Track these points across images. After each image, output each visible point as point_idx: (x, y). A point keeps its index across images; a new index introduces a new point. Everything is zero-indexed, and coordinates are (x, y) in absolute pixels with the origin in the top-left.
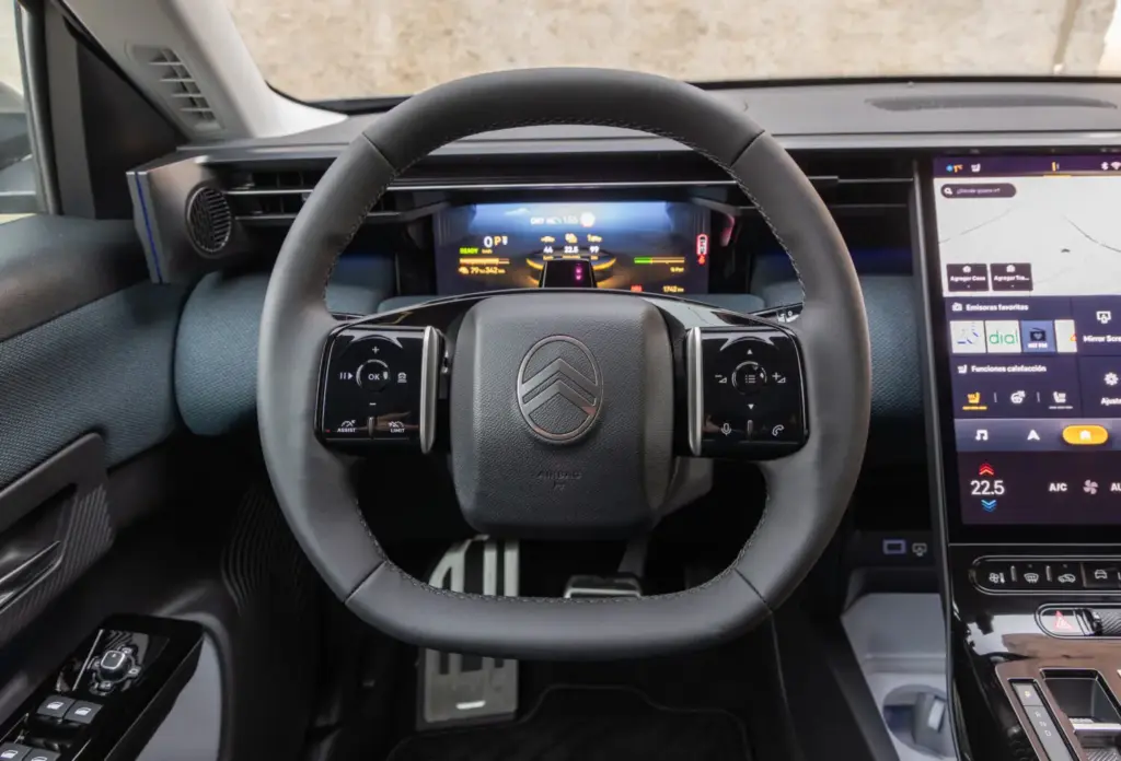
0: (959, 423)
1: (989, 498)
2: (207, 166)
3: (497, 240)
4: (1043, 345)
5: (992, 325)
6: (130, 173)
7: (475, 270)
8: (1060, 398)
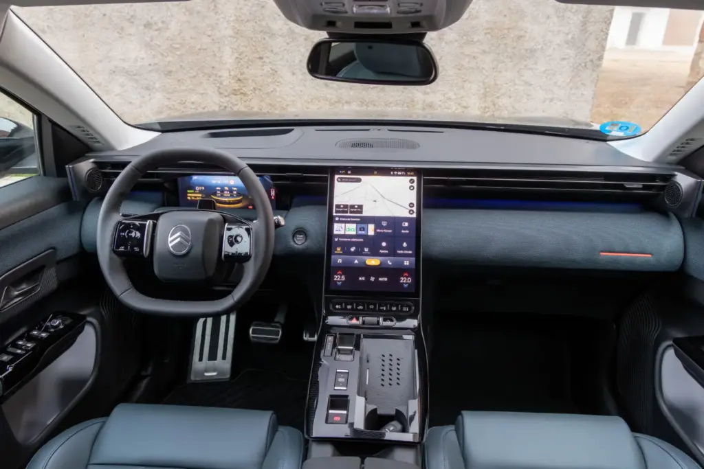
0: (333, 257)
1: (339, 281)
2: (94, 162)
3: (200, 188)
4: (363, 232)
5: (348, 225)
6: (67, 166)
7: (193, 198)
8: (366, 250)
